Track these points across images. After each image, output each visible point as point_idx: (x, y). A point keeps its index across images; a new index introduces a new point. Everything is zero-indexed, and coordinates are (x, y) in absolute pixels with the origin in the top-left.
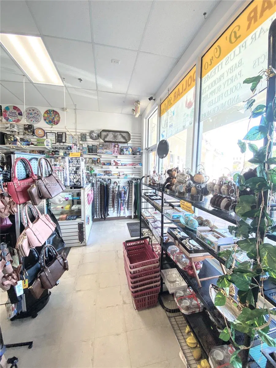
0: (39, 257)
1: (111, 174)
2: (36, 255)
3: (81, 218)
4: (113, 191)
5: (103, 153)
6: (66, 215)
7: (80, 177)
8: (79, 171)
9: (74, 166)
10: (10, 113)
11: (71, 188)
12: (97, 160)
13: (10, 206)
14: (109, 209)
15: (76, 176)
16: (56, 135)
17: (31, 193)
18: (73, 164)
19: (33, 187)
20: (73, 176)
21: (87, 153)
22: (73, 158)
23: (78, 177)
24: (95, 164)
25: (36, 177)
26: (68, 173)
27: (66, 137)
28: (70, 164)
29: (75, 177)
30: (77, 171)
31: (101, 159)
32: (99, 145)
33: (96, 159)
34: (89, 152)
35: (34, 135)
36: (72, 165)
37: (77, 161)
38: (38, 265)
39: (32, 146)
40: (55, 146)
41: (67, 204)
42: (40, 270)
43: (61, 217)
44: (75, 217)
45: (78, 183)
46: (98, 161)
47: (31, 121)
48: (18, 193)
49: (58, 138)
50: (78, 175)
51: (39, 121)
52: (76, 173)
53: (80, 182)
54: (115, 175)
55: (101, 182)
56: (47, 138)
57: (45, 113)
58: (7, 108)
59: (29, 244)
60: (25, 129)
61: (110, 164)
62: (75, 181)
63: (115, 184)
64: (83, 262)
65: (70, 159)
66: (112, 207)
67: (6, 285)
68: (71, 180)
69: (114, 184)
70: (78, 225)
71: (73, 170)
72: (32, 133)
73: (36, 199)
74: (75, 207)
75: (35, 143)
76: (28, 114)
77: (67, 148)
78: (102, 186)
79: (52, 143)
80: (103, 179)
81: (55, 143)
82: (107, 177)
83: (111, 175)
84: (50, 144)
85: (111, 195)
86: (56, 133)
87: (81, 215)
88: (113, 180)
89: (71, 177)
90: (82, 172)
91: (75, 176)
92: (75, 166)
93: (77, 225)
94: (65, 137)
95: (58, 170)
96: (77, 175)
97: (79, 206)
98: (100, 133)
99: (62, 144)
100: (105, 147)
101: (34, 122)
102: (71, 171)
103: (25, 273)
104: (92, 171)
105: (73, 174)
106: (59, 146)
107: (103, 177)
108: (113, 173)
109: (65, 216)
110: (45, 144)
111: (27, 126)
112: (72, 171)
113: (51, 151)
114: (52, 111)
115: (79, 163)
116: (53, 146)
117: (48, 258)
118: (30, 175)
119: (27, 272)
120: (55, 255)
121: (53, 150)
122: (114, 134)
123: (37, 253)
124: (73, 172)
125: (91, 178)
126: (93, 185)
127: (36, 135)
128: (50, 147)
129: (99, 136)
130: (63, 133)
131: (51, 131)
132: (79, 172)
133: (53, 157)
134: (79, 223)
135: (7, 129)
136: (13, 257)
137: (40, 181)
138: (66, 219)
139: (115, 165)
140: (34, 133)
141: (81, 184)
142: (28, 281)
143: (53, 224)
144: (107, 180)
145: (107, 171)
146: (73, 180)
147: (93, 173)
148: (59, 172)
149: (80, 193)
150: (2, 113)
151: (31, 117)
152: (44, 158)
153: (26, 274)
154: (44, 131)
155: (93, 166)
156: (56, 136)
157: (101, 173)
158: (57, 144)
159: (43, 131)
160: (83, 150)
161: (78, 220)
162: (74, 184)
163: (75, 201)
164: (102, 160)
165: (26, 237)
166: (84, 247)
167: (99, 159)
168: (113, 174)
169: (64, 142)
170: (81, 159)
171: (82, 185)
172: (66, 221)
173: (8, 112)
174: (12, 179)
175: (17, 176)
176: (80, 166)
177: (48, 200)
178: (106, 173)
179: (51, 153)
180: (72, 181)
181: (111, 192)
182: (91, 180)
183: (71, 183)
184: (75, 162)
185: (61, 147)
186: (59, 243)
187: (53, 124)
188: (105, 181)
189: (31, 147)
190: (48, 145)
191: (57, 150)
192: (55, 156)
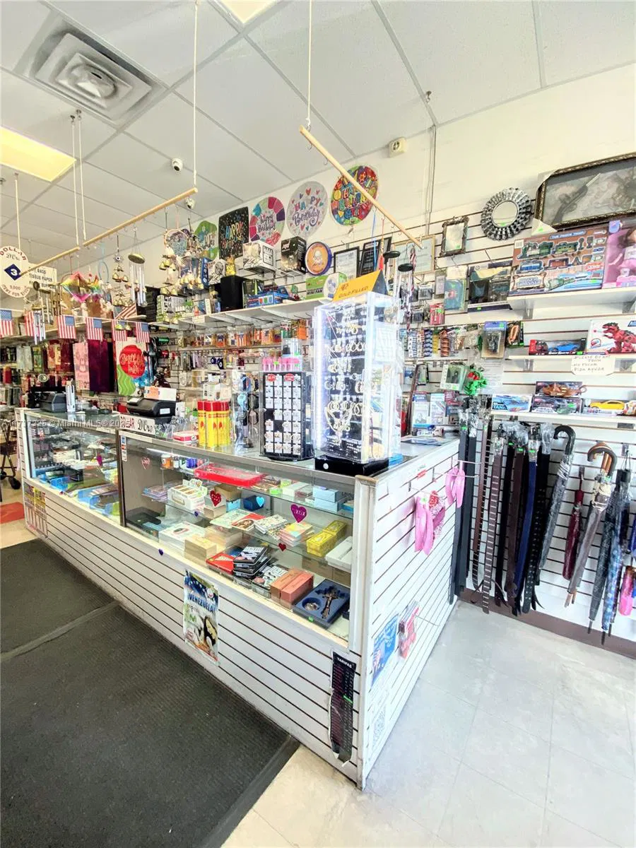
1: (577, 400)
4: (579, 495)
5: (540, 290)
10: (262, 221)
11: (319, 464)
12: (507, 333)
14: (543, 576)
16: (361, 253)
21: (462, 305)
24: (494, 351)
31: (528, 327)
32: (526, 250)
33: (502, 327)
34: (473, 299)
46: (512, 338)
47: (302, 226)
51: (319, 223)
54: (601, 407)
55: (512, 438)
56: (334, 274)
57: (336, 188)
58: (258, 210)
60: (284, 255)
61: (580, 346)
63: (599, 459)
66: (560, 568)
69: (591, 454)
72: (298, 266)
76: (296, 210)
78: (515, 456)
80: (525, 424)
82: (548, 417)
83: (574, 406)
85: (564, 508)
86: (361, 248)
88: (585, 437)
93: (330, 663)
95: (283, 374)
98: (534, 196)
100: (559, 256)
101: (307, 228)
104: (476, 383)
107: (524, 415)
108: (588, 395)
110: (326, 291)
111: (288, 245)
114: (354, 173)
122: (623, 177)
125: (463, 416)
126: (468, 449)
127: (308, 271)
129: (530, 211)
130: (383, 243)
131: (348, 244)
134: (336, 656)
139: (617, 351)
140: (303, 263)
144: (552, 433)
145: (551, 385)
147: (477, 392)
148: (287, 384)
150: (247, 224)
151: (302, 215)
154: (328, 251)
155: (481, 360)
156: (361, 258)
157: (519, 397)
159: (326, 251)
160: (447, 293)
164: (532, 331)
167: (519, 323)
168: (594, 401)
173: (259, 221)
178: (547, 395)
181: (567, 496)
182: (463, 424)
187: (356, 219)
188: (535, 435)
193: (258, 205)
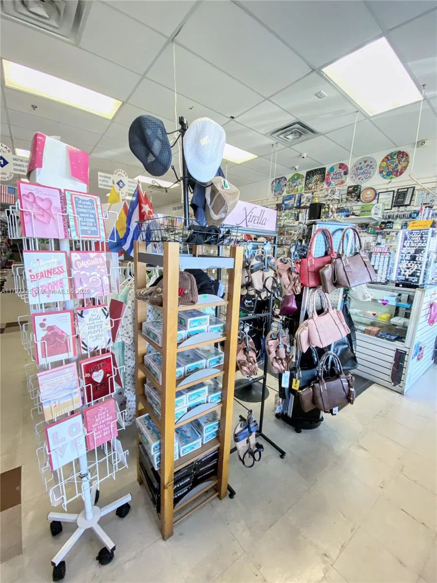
0: (317, 362)
2: (316, 359)
3: (404, 342)
6: (378, 329)
7: (421, 267)
8: (421, 255)
9: (413, 245)
10: (334, 175)
11: (397, 285)
13: (295, 284)
15: (411, 265)
16: (395, 193)
17: (323, 275)
18: (412, 241)
19: (328, 267)
20: (407, 265)
22: (414, 232)
23: (416, 267)
25: (335, 256)
26: (397, 257)
27: (413, 195)
28: (406, 242)
29: (409, 266)
30: (417, 255)
35: (359, 201)
36: (409, 243)
37: (422, 237)
38: (314, 371)
39: (353, 217)
40: (389, 214)
41: (385, 313)
42: (315, 379)
43: (370, 329)
44: (393, 338)
45: (414, 278)
47: (359, 179)
48: (310, 273)
49: (398, 198)
50: (417, 263)
51: (370, 177)
52: (413, 258)
53: (418, 277)
56: (378, 203)
57: (383, 161)
58: (332, 169)
59: (309, 340)
60: (349, 193)
62: (408, 273)
64: (386, 414)
65: (407, 233)
67: (275, 367)
68: (401, 271)
70: (396, 353)
71: (409, 253)
72: (356, 198)
73: (329, 284)
74: (398, 321)
75: (358, 213)
76: (357, 170)
77: (410, 215)
79: (385, 210)
81: (390, 208)
84: (380, 212)
86: (396, 191)
87: (405, 338)
89: (401, 266)
90: (428, 257)
91: (409, 264)
92: (414, 247)
93: (394, 352)
94: (410, 196)
95: (381, 253)
96: (415, 262)
97: (406, 320)
99: (402, 208)
101: (362, 180)
102: (404, 255)
103: (299, 372)
105: (408, 260)
106: (396, 214)
109: (376, 329)
110: (373, 212)
111: (352, 189)
112: (407, 255)
113: (379, 223)
114: (395, 154)
115: (425, 241)
116: (385, 215)
117: (329, 370)
118: (329, 253)
119: (301, 372)
120: (338, 371)
121: (383, 221)
123: (317, 357)
124: (408, 258)
127: (361, 201)
128: (380, 216)
130: (408, 188)
131: (388, 189)
132: (421, 258)
133: (380, 233)
134: (397, 350)
135: (327, 198)
136: (292, 347)
137: (338, 261)
138: (376, 335)
140: (359, 197)
141: (418, 280)
142: (300, 384)
143: (346, 328)
146: (405, 271)
149: (413, 296)
150: (324, 176)
151: (360, 173)
152: (352, 228)
153: (299, 374)
154: (375, 191)
156: (395, 196)
158: (395, 209)
159: (373, 190)
161: (398, 345)
162: (405, 278)
163: (402, 311)
165: (307, 328)
166: (398, 395)
169: (407, 205)
170: (430, 234)
171: (421, 283)
172: (375, 338)
173: (332, 174)
174: (308, 255)
175: (313, 253)
176: (425, 247)
177: (346, 291)
179: (378, 227)
180: (403, 273)
183: (399, 276)
184: (417, 239)
185: (400, 213)
186: (349, 359)
187: (394, 176)
189: (352, 219)
190: (376, 214)
191: (390, 220)
192: (385, 230)
193: (333, 167)
